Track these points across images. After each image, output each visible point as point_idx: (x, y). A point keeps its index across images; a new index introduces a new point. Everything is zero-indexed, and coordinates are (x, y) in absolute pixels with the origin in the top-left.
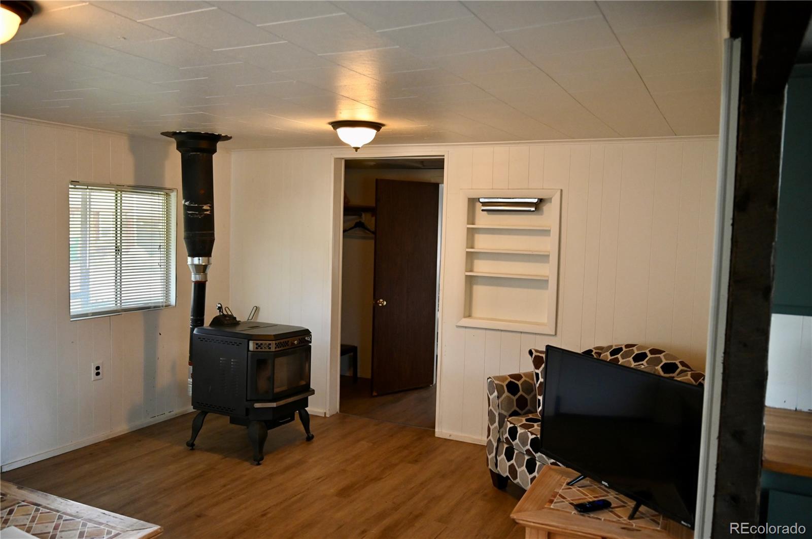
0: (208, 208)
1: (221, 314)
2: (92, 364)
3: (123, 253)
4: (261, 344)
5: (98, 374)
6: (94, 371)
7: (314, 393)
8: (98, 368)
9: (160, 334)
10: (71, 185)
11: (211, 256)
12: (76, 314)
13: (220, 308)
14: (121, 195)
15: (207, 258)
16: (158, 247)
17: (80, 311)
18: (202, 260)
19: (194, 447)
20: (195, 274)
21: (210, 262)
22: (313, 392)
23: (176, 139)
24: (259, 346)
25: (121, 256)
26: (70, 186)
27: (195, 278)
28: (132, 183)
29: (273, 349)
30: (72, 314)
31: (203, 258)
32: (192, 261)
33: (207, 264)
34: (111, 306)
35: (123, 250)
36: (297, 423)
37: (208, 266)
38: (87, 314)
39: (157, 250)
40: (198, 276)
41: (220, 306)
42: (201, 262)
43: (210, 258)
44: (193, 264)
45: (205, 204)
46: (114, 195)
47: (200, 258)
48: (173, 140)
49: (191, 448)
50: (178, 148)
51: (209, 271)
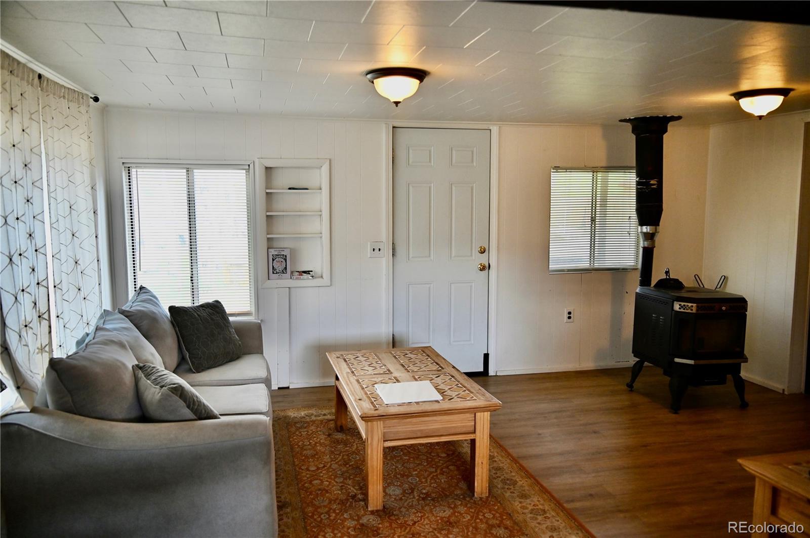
0: (656, 182)
1: (668, 277)
2: (565, 309)
3: (596, 223)
4: (684, 305)
5: (569, 318)
6: (566, 315)
7: (747, 362)
8: (570, 313)
9: (627, 293)
10: (553, 169)
11: (659, 225)
12: (555, 269)
13: (667, 273)
14: (597, 175)
15: (654, 227)
16: (628, 218)
17: (558, 267)
18: (650, 228)
19: (633, 389)
20: (644, 241)
21: (658, 231)
22: (746, 360)
23: (631, 123)
24: (682, 307)
25: (595, 225)
26: (552, 171)
27: (644, 244)
28: (604, 164)
29: (694, 311)
30: (550, 269)
31: (652, 227)
32: (641, 229)
33: (654, 232)
34: (585, 265)
35: (597, 220)
36: (729, 387)
37: (655, 235)
38: (564, 270)
39: (627, 220)
40: (646, 242)
41: (667, 270)
42: (648, 231)
43: (658, 227)
44: (642, 232)
45: (652, 179)
46: (592, 175)
47: (648, 227)
48: (629, 124)
49: (630, 389)
50: (633, 132)
51: (657, 239)
